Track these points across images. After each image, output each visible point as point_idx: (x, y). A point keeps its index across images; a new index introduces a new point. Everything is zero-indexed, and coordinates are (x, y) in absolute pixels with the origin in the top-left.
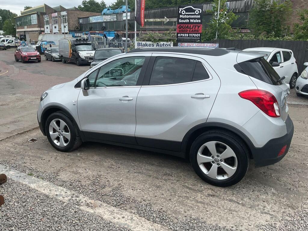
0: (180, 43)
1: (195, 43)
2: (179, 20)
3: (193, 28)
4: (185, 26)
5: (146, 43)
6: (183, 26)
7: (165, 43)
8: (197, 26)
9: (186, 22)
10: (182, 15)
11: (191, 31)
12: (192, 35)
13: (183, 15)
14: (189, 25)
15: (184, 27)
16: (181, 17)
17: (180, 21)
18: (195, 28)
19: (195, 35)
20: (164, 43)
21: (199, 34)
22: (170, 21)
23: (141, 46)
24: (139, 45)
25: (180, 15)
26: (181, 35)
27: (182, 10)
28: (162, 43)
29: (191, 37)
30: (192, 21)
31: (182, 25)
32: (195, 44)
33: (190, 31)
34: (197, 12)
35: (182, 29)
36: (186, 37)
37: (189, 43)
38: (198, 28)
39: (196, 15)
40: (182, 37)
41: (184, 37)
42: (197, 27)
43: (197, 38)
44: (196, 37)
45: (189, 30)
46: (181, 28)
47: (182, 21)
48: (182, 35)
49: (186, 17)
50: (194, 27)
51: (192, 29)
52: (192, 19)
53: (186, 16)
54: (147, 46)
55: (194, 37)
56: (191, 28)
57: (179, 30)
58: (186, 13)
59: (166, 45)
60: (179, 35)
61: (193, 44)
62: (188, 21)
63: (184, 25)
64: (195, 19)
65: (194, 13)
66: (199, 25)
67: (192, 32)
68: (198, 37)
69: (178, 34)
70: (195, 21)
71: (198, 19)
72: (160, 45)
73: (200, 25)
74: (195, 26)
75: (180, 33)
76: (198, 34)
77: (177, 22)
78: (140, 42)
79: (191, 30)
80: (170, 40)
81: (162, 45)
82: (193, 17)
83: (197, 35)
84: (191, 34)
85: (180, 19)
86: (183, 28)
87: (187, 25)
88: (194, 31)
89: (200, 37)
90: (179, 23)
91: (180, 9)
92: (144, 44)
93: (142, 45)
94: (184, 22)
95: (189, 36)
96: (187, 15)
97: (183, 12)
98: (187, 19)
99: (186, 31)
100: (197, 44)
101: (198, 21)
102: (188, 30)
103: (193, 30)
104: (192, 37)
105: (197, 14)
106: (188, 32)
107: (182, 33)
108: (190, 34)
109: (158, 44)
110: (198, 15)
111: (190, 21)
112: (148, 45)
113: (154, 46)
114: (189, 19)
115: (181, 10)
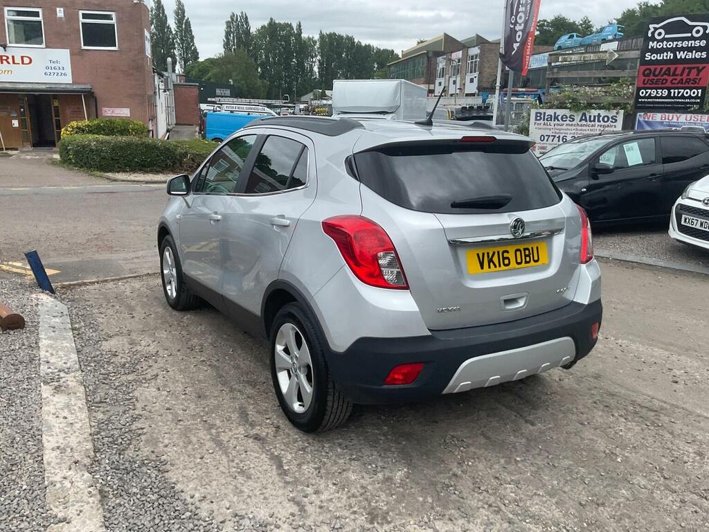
0: (642, 114)
1: (683, 113)
2: (646, 55)
3: (682, 75)
4: (662, 69)
5: (555, 113)
6: (656, 69)
7: (603, 113)
8: (694, 68)
9: (665, 58)
10: (656, 42)
11: (676, 82)
12: (679, 93)
13: (658, 41)
14: (673, 67)
15: (657, 73)
16: (652, 48)
17: (648, 57)
18: (688, 75)
19: (687, 93)
20: (599, 114)
21: (700, 91)
22: (620, 58)
23: (544, 120)
24: (538, 118)
25: (651, 43)
26: (647, 92)
27: (656, 29)
28: (594, 113)
29: (674, 97)
30: (681, 55)
31: (652, 68)
32: (685, 115)
33: (674, 81)
34: (698, 32)
35: (652, 77)
36: (661, 97)
37: (667, 114)
38: (698, 75)
39: (695, 39)
40: (650, 97)
41: (656, 97)
42: (694, 72)
43: (694, 100)
44: (690, 97)
45: (670, 79)
46: (648, 75)
47: (655, 57)
48: (650, 94)
49: (665, 47)
50: (687, 71)
51: (679, 78)
52: (683, 49)
53: (665, 43)
54: (558, 120)
55: (683, 97)
56: (677, 75)
57: (644, 80)
58: (666, 36)
59: (606, 119)
60: (642, 93)
61: (678, 115)
62: (671, 55)
63: (659, 67)
64: (690, 49)
65: (690, 35)
66: (701, 66)
67: (680, 85)
68: (697, 97)
69: (639, 89)
70: (690, 56)
71: (700, 49)
72: (590, 117)
73: (704, 65)
74: (690, 69)
75: (645, 89)
76: (697, 88)
77: (639, 60)
78: (542, 111)
79: (676, 79)
80: (615, 106)
81: (595, 117)
82: (685, 44)
83: (694, 93)
84: (676, 91)
85: (649, 51)
86: (654, 75)
87: (665, 67)
88: (686, 81)
89: (702, 98)
90: (644, 62)
91: (651, 26)
92: (551, 116)
93: (546, 117)
94: (659, 58)
95: (669, 96)
96: (668, 40)
97: (660, 34)
98: (667, 50)
99: (662, 84)
100: (689, 115)
101: (698, 55)
102: (669, 81)
103: (682, 79)
104: (678, 98)
105: (696, 35)
106: (669, 84)
107: (651, 89)
108: (672, 91)
109: (584, 114)
110: (700, 39)
111: (675, 56)
112: (560, 118)
113: (574, 120)
114: (674, 50)
115: (652, 30)
